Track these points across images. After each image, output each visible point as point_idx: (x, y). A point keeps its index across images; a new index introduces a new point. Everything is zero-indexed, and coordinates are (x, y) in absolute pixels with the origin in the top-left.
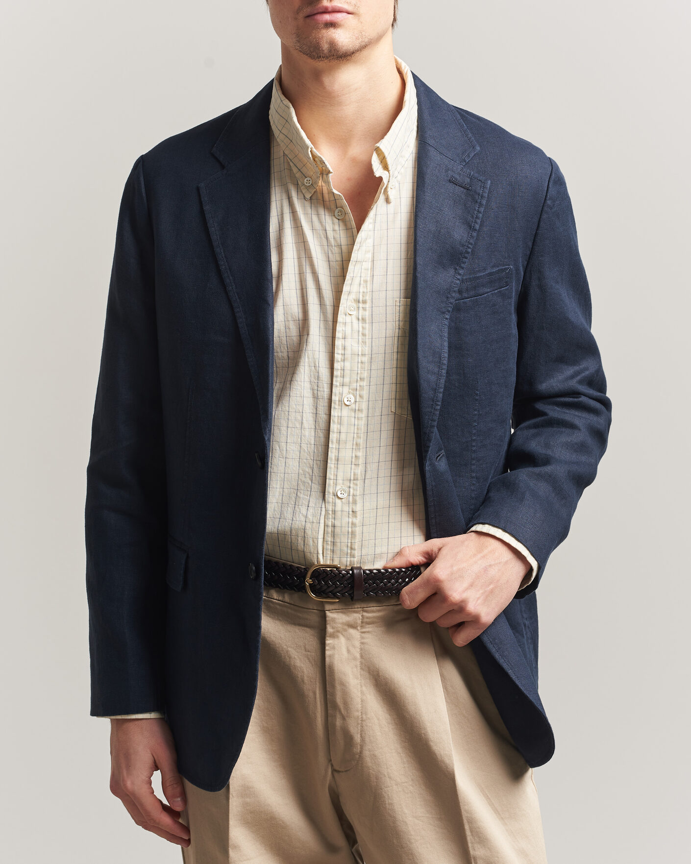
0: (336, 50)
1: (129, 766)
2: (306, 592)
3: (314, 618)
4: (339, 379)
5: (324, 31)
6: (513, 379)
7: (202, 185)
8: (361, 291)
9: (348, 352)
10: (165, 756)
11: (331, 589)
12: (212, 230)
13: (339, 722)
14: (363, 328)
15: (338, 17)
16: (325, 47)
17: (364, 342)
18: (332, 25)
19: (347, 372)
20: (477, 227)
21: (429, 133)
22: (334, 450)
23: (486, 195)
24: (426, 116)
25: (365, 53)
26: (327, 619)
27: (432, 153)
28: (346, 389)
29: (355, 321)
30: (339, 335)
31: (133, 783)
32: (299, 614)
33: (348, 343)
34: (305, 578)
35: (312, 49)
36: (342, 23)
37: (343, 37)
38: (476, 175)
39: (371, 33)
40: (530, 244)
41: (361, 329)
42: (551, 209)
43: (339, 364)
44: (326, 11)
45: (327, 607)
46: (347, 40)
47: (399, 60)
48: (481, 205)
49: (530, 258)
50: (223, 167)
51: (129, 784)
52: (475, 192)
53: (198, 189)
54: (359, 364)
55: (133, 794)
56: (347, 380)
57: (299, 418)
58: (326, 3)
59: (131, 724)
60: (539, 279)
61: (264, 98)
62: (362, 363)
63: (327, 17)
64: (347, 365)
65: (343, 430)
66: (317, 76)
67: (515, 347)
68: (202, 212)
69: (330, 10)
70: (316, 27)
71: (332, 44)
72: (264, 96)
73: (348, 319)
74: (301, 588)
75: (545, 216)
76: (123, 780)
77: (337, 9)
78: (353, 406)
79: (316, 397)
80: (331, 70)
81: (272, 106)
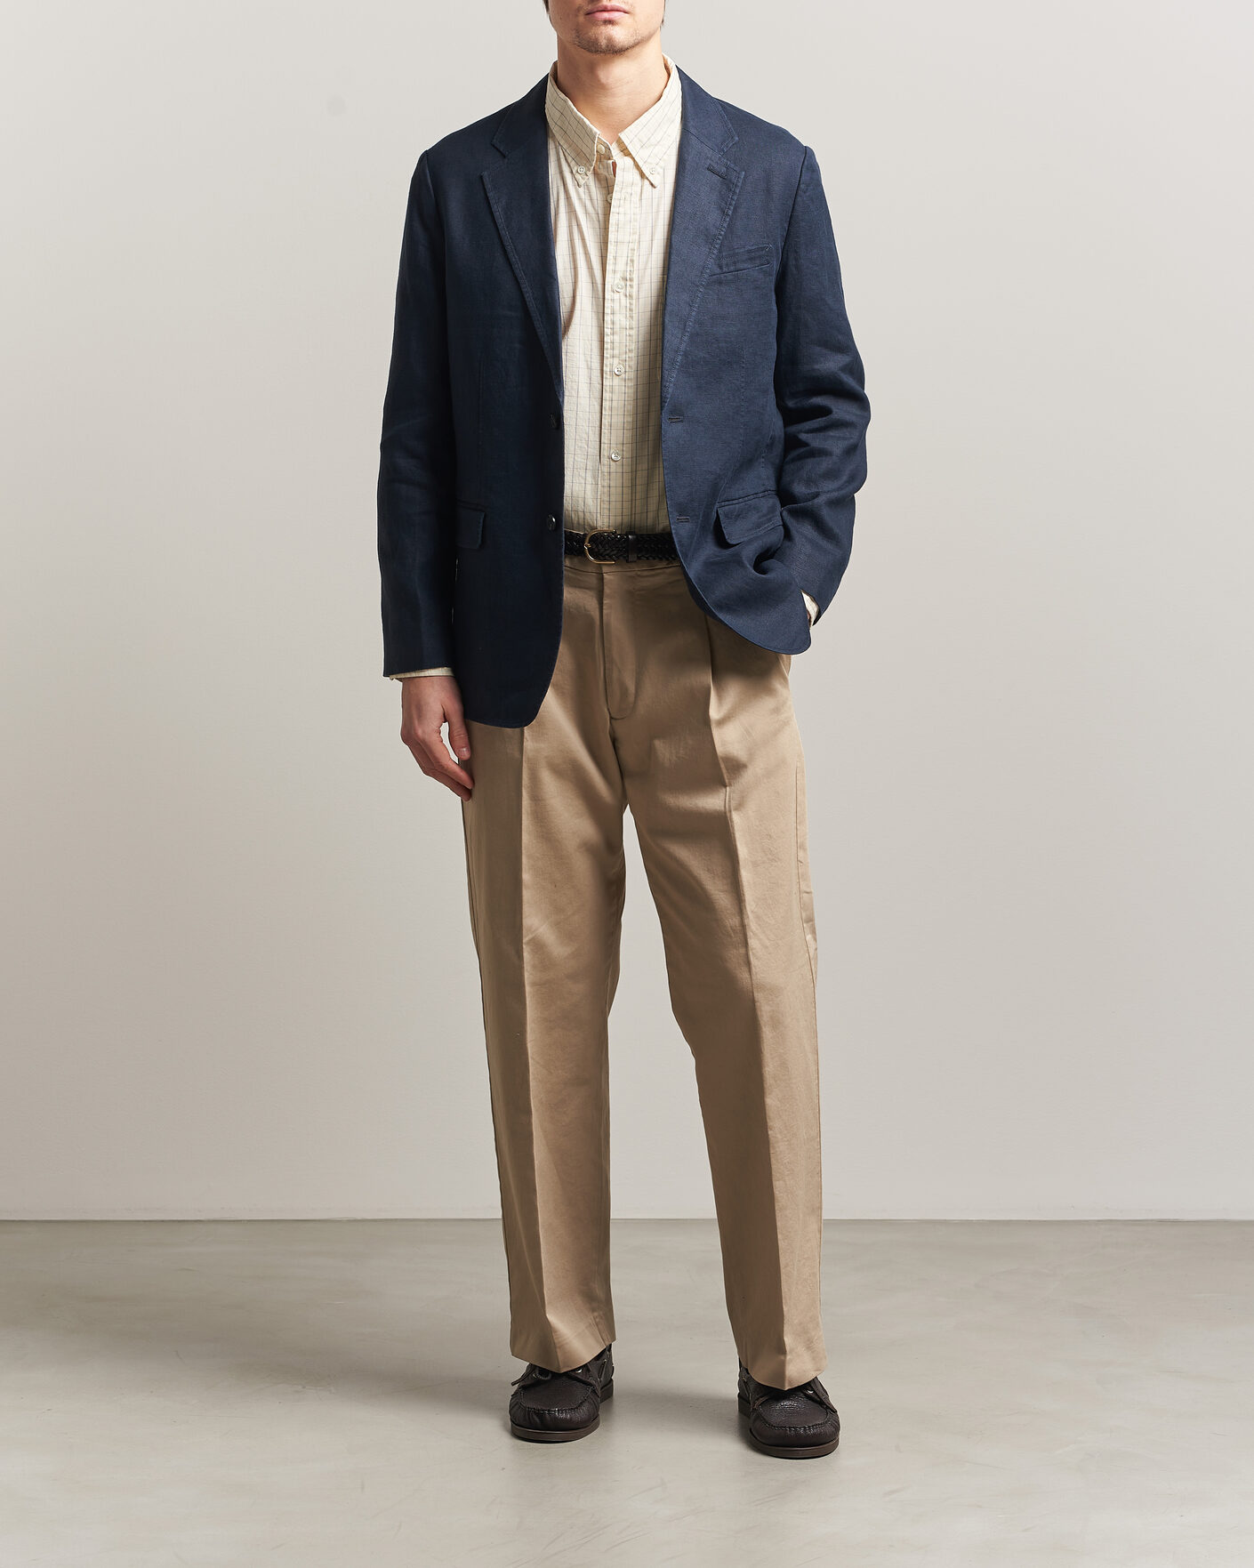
0: (613, 46)
1: (420, 716)
2: (585, 556)
3: (593, 580)
4: (609, 351)
5: (603, 28)
6: (773, 354)
7: (485, 174)
8: (628, 270)
9: (617, 327)
10: (454, 708)
11: (608, 552)
12: (497, 214)
13: (615, 675)
14: (630, 304)
15: (615, 15)
16: (603, 42)
17: (631, 317)
18: (610, 22)
19: (616, 345)
20: (730, 212)
21: (691, 123)
22: (607, 417)
23: (739, 184)
24: (689, 105)
25: (636, 49)
26: (605, 581)
27: (693, 140)
28: (616, 361)
29: (623, 298)
30: (607, 310)
31: (424, 732)
32: (579, 577)
33: (617, 318)
34: (583, 543)
35: (591, 44)
36: (620, 21)
37: (619, 34)
38: (732, 166)
39: (644, 32)
40: (786, 225)
41: (628, 305)
42: (805, 192)
43: (609, 338)
44: (605, 10)
45: (605, 569)
46: (622, 37)
47: (666, 57)
48: (734, 193)
49: (787, 238)
50: (504, 157)
51: (420, 732)
52: (730, 181)
53: (481, 177)
54: (628, 338)
55: (424, 742)
56: (616, 352)
57: (575, 387)
58: (605, 2)
59: (423, 680)
60: (796, 260)
61: (539, 92)
62: (630, 336)
63: (606, 15)
64: (616, 338)
65: (615, 397)
66: (592, 69)
67: (774, 322)
68: (487, 198)
69: (609, 8)
70: (595, 23)
71: (610, 40)
72: (540, 90)
73: (616, 296)
74: (581, 553)
75: (799, 199)
76: (415, 730)
77: (616, 8)
78: (623, 375)
79: (590, 369)
80: (606, 62)
81: (547, 101)
